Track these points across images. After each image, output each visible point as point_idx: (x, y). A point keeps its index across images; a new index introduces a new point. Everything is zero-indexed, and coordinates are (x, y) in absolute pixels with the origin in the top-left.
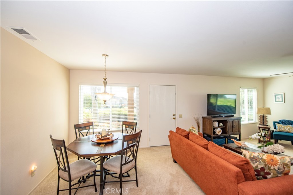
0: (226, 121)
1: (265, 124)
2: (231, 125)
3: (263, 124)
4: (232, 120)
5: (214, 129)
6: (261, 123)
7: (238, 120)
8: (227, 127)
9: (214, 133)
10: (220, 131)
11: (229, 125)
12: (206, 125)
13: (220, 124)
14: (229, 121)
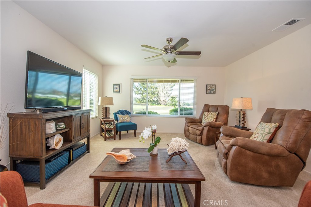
0: (71, 116)
1: (107, 117)
2: (79, 123)
3: (106, 118)
4: (80, 115)
5: (47, 139)
6: (104, 116)
7: (87, 114)
8: (73, 130)
9: (48, 148)
10: (60, 140)
11: (75, 123)
12: (21, 133)
13: (59, 126)
14: (76, 116)
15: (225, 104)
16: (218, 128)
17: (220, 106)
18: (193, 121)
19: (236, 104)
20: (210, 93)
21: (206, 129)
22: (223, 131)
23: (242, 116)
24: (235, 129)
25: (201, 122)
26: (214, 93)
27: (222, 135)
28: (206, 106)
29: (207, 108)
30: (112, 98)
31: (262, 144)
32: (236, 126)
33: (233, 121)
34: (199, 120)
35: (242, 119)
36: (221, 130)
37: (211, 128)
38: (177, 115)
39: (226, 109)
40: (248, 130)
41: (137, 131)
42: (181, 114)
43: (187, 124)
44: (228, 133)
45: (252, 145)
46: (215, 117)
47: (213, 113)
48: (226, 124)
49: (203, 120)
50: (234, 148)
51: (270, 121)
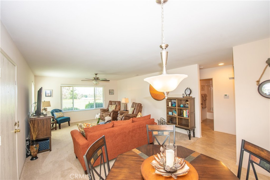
15: (119, 100)
16: (117, 112)
17: (117, 101)
18: (104, 110)
19: (123, 101)
20: (111, 94)
21: (112, 113)
22: (120, 113)
23: (125, 106)
24: (124, 111)
25: (108, 111)
26: (113, 94)
27: (119, 114)
28: (110, 101)
29: (111, 103)
30: (50, 101)
31: (131, 114)
32: (124, 110)
33: (122, 109)
34: (107, 110)
35: (126, 107)
36: (119, 112)
37: (114, 113)
38: (94, 108)
39: (119, 103)
40: (128, 111)
41: (70, 122)
42: (96, 107)
43: (102, 113)
44: (121, 113)
45: (128, 115)
46: (115, 107)
47: (114, 105)
48: (120, 110)
49: (109, 109)
50: (123, 117)
51: (133, 107)
